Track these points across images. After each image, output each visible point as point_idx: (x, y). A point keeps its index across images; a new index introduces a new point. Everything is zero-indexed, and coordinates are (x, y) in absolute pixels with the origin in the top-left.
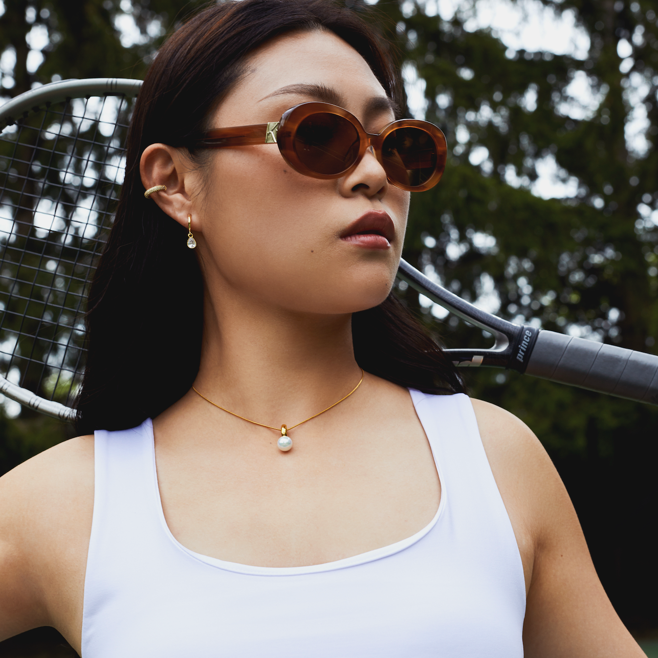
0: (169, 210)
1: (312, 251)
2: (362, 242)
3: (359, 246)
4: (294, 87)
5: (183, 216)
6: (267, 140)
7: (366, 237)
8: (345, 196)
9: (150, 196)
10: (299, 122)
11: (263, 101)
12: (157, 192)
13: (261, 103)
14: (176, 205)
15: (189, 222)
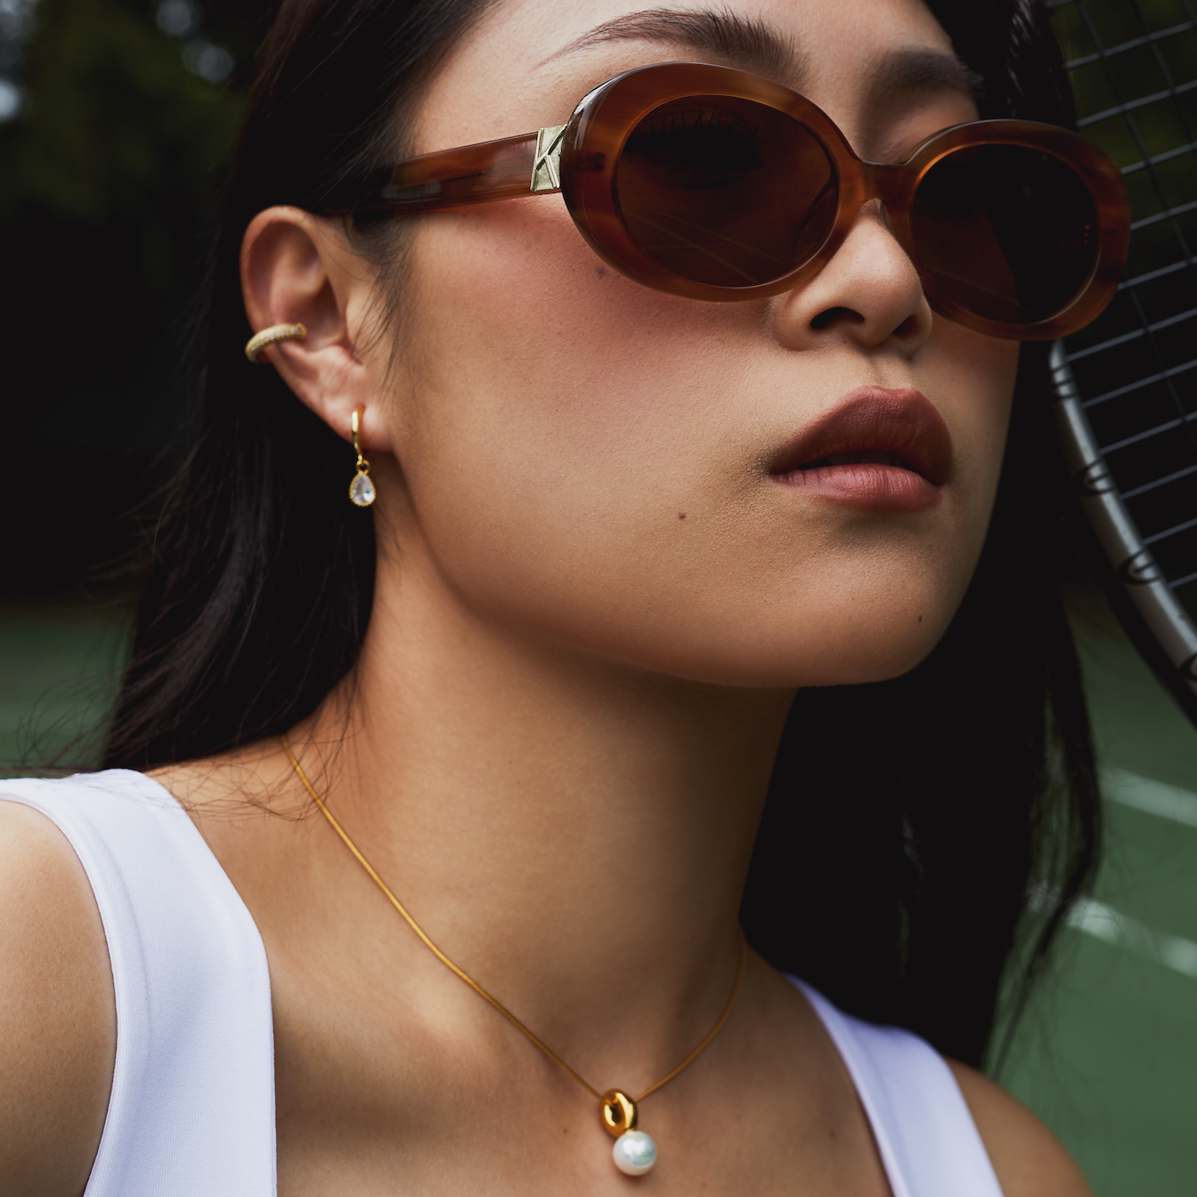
0: (311, 393)
1: (682, 517)
2: (839, 487)
3: (830, 501)
4: (640, 20)
5: (342, 413)
6: (536, 183)
7: (849, 474)
8: (792, 345)
9: (261, 352)
10: (632, 124)
11: (550, 65)
12: (278, 342)
13: (544, 70)
14: (326, 379)
15: (355, 428)
